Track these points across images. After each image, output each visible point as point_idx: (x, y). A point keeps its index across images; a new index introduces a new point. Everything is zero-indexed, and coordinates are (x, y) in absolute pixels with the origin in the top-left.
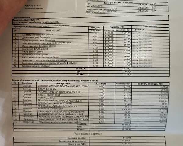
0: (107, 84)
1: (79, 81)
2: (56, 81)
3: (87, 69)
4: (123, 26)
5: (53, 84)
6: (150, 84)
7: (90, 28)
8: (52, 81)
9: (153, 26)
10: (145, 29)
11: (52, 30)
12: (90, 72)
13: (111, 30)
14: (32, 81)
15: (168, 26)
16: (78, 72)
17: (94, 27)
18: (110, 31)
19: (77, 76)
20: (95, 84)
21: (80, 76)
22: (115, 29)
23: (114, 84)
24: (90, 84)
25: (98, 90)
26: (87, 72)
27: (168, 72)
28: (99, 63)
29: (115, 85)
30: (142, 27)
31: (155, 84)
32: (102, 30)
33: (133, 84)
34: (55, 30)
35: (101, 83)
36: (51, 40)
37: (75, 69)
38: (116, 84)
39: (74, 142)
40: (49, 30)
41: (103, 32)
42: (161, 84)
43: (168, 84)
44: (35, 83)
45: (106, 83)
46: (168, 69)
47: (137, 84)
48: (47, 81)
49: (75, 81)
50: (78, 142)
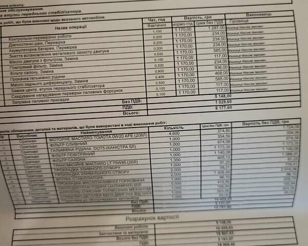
0: (185, 128)
1: (130, 125)
2: (85, 129)
3: (144, 101)
4: (208, 16)
5: (79, 133)
6: (265, 123)
7: (145, 21)
8: (76, 128)
9: (265, 14)
10: (250, 21)
11: (70, 28)
12: (150, 107)
13: (186, 23)
14: (37, 130)
15: (291, 14)
16: (128, 107)
17: (153, 19)
18: (186, 26)
19: (126, 115)
20: (162, 129)
21: (131, 115)
22: (194, 21)
23: (198, 127)
24: (151, 129)
25: (168, 139)
26: (145, 107)
27: (298, 98)
28: (167, 88)
29: (200, 130)
30: (244, 16)
31: (276, 122)
32: (169, 25)
33: (234, 125)
34: (75, 27)
35: (173, 127)
36: (68, 48)
37: (120, 102)
38: (202, 127)
39: (127, 234)
40: (64, 28)
41: (172, 28)
42: (285, 122)
43: (298, 121)
44: (43, 135)
45: (182, 126)
46: (297, 92)
47: (241, 124)
48: (67, 129)
49: (122, 125)
50: (135, 234)
